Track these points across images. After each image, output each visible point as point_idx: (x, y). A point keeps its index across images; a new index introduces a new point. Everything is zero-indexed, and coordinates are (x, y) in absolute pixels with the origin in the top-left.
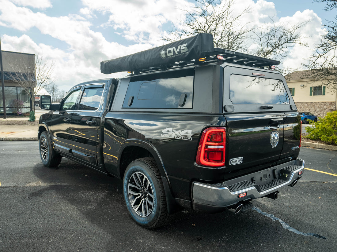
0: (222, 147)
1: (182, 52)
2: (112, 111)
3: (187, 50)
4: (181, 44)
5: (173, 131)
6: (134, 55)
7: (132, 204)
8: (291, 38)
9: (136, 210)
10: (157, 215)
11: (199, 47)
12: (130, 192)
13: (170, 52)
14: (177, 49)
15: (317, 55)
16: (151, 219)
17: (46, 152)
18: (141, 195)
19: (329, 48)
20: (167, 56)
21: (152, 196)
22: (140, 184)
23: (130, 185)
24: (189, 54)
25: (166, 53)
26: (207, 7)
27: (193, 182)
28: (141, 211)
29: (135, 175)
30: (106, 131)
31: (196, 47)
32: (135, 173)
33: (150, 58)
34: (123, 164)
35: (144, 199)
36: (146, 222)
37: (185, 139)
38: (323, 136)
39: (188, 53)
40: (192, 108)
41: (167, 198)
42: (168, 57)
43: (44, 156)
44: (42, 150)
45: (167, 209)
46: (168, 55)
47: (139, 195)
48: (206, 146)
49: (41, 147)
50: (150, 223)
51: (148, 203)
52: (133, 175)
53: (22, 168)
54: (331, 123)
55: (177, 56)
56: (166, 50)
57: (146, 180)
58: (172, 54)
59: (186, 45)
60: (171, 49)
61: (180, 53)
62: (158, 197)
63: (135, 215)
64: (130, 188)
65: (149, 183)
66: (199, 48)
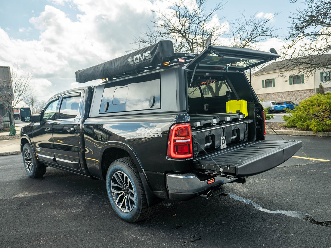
0: (189, 140)
1: (147, 58)
2: (90, 118)
3: (150, 56)
4: (145, 52)
5: (145, 131)
6: (105, 64)
7: (116, 202)
8: (263, 31)
9: (120, 207)
10: (138, 209)
11: (160, 53)
12: (113, 191)
13: (136, 59)
14: (142, 56)
15: (287, 46)
16: (134, 213)
17: (30, 163)
19: (297, 38)
20: (134, 63)
21: (133, 192)
22: (121, 182)
23: (112, 184)
24: (153, 60)
25: (133, 60)
26: (179, 7)
27: (167, 174)
28: (125, 207)
29: (117, 174)
30: (86, 138)
31: (158, 53)
32: (116, 173)
33: (119, 65)
34: (104, 165)
35: (126, 196)
36: (130, 217)
37: (156, 137)
38: (298, 123)
39: (152, 59)
40: (161, 108)
41: (146, 192)
42: (136, 64)
43: (28, 168)
44: (26, 161)
45: (147, 201)
46: (135, 62)
47: (122, 193)
48: (175, 141)
49: (24, 160)
50: (133, 217)
51: (130, 199)
52: (114, 175)
53: (7, 182)
54: (305, 110)
55: (143, 62)
56: (132, 57)
57: (126, 177)
58: (138, 61)
59: (149, 52)
60: (137, 56)
61: (145, 59)
62: (138, 192)
63: (119, 211)
64: (113, 187)
65: (129, 180)
66: (160, 55)
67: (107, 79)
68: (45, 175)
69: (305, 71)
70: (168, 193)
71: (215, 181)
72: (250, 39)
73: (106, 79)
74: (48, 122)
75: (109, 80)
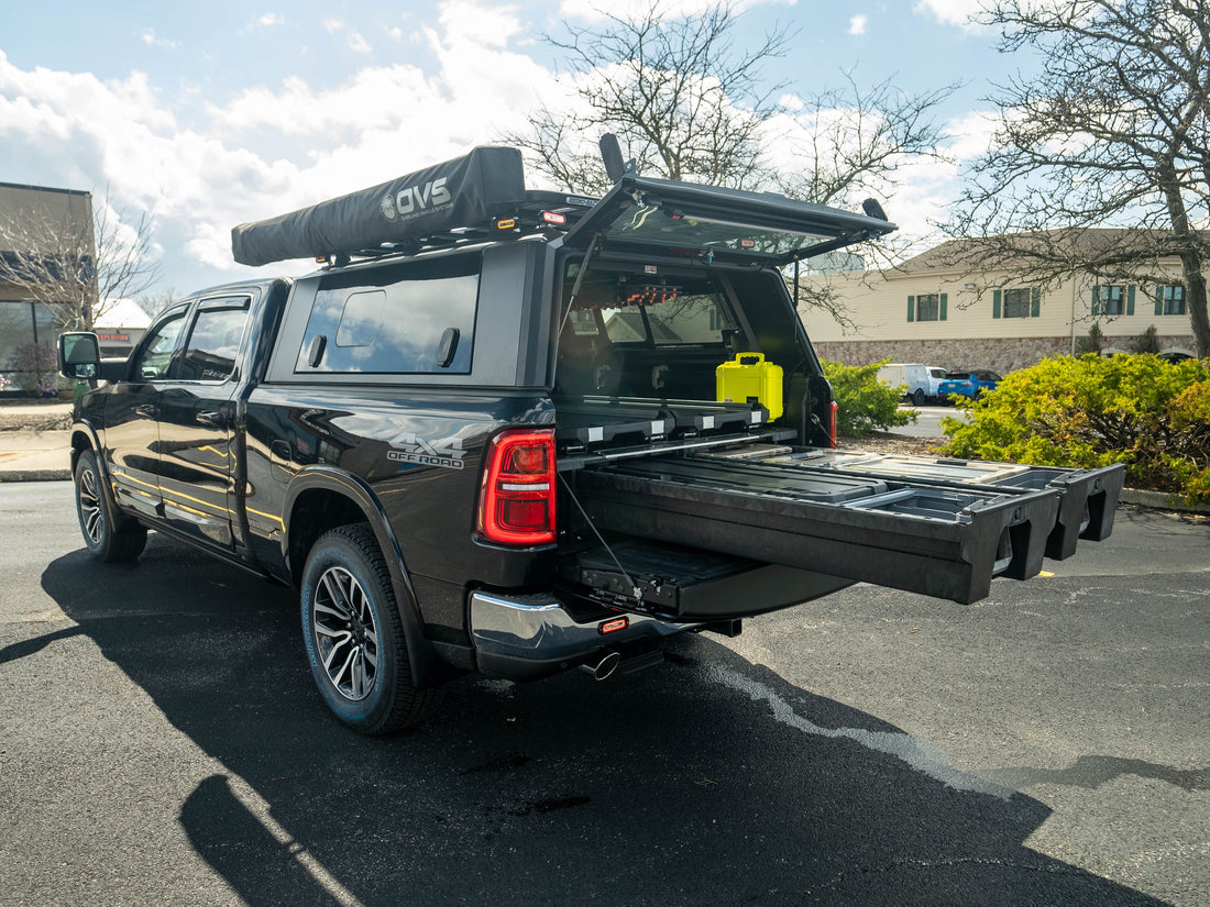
0: (546, 487)
1: (436, 201)
2: (268, 383)
3: (447, 197)
4: (432, 180)
5: (416, 443)
6: (316, 210)
7: (327, 665)
8: (909, 138)
9: (336, 682)
10: (386, 692)
11: (476, 190)
12: (319, 628)
13: (405, 201)
14: (421, 192)
15: (978, 193)
16: (373, 706)
17: (98, 514)
18: (349, 635)
19: (1012, 170)
20: (399, 215)
21: (374, 637)
22: (345, 604)
23: (318, 607)
24: (455, 207)
25: (395, 205)
27: (471, 593)
28: (350, 685)
29: (330, 574)
30: (251, 448)
31: (470, 188)
32: (328, 571)
33: (355, 218)
34: (298, 544)
35: (357, 648)
36: (362, 716)
37: (447, 466)
38: (985, 446)
39: (452, 205)
40: (470, 373)
41: (408, 641)
42: (403, 218)
43: (91, 528)
44: (84, 507)
45: (410, 670)
46: (403, 210)
47: (344, 637)
48: (499, 484)
49: (80, 501)
50: (370, 717)
51: (366, 659)
52: (324, 577)
53: (18, 569)
54: (1014, 405)
55: (423, 213)
56: (394, 194)
57: (357, 588)
58: (410, 208)
59: (443, 181)
60: (408, 193)
61: (429, 204)
62: (386, 640)
63: (333, 695)
64: (320, 616)
65: (364, 598)
66: (476, 194)
67: (333, 259)
68: (143, 554)
69: (1025, 279)
70: (474, 652)
71: (627, 625)
72: (866, 161)
73: (328, 260)
74: (155, 386)
75: (340, 263)
